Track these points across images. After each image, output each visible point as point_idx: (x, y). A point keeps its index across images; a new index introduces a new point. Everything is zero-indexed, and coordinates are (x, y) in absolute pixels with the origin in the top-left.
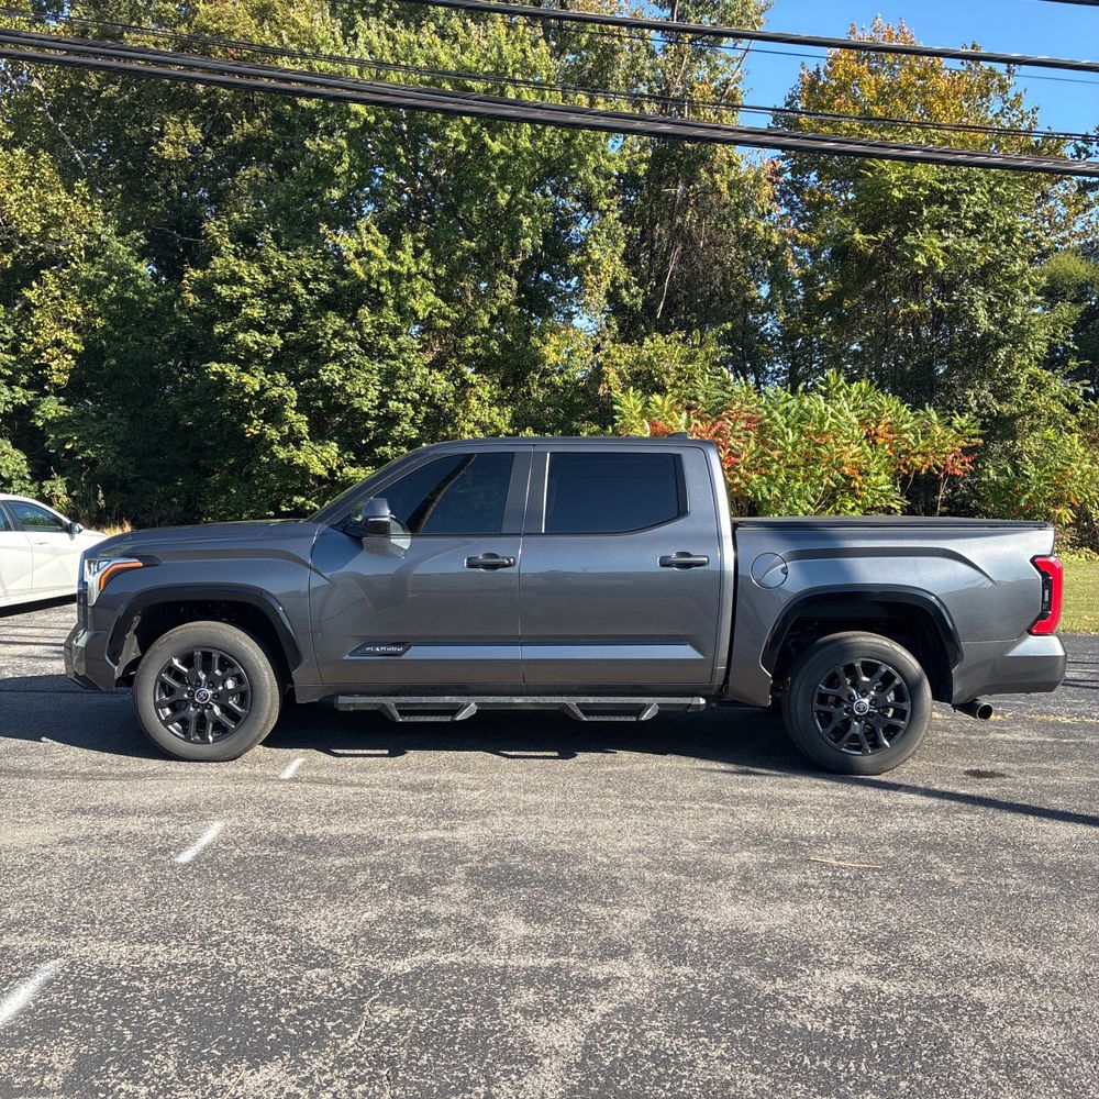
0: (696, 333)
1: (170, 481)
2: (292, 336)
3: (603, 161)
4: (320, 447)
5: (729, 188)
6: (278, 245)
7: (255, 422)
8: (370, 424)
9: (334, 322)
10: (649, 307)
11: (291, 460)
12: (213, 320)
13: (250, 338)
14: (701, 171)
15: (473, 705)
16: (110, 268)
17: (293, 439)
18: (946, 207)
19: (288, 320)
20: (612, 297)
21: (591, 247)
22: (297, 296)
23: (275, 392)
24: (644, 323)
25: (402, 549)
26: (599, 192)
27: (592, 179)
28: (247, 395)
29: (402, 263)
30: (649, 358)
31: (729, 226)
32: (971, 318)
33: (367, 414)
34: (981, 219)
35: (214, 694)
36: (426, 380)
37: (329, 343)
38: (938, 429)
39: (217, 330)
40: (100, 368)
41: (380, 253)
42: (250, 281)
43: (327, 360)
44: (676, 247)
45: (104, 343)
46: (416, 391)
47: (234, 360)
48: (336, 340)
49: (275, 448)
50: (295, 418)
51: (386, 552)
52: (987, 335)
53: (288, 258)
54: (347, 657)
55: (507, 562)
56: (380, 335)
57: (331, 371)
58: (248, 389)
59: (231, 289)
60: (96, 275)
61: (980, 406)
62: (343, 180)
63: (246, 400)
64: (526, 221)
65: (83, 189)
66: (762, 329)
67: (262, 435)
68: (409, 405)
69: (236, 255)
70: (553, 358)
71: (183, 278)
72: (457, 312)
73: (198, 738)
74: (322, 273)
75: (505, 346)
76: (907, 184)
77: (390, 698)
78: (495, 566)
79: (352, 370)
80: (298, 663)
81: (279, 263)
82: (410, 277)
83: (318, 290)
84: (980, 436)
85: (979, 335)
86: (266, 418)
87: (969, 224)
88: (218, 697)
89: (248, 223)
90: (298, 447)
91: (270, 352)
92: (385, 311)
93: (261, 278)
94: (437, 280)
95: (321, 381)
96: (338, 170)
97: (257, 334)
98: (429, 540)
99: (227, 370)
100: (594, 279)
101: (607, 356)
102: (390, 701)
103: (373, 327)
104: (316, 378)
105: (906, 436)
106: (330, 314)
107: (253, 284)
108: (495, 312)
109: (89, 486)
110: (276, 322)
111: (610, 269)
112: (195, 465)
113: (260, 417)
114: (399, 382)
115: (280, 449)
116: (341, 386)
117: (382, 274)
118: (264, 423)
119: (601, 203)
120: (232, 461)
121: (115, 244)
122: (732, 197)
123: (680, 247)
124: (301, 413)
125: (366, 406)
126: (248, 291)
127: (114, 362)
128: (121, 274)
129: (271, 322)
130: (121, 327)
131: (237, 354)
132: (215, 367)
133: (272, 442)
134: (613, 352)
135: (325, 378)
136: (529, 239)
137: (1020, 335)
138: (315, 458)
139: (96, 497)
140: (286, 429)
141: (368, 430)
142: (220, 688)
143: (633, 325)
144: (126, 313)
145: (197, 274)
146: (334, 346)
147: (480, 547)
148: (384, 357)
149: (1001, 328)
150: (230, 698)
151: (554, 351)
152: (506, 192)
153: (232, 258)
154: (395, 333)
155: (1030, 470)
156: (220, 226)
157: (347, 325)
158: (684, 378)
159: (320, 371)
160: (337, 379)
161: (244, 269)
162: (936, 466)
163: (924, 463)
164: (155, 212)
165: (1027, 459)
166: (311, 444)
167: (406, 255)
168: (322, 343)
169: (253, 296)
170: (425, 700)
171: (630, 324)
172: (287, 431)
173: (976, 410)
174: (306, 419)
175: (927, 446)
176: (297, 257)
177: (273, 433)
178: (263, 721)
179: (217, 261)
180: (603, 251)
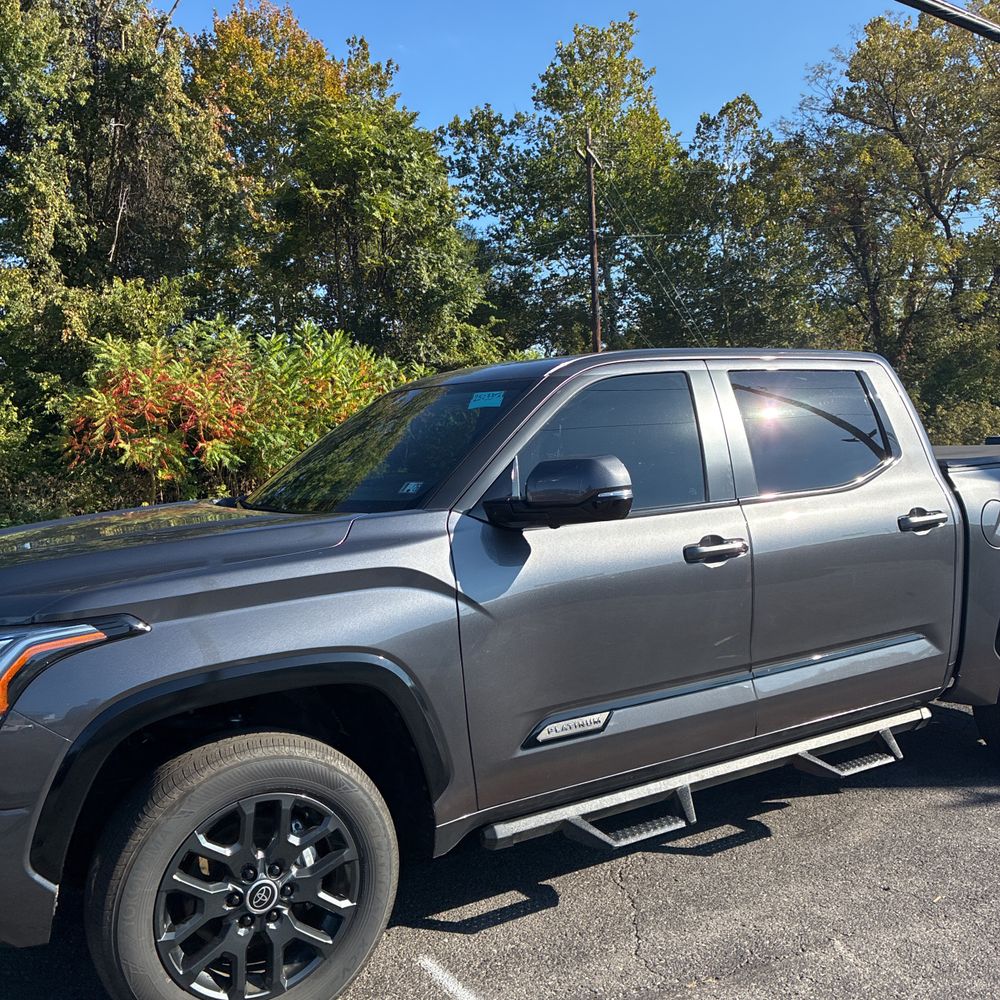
5: (182, 130)
14: (150, 108)
21: (30, 179)
26: (37, 117)
32: (416, 276)
44: (125, 188)
52: (431, 293)
54: (521, 753)
55: (735, 547)
76: (355, 145)
78: (721, 556)
85: (424, 292)
102: (573, 813)
122: (184, 139)
123: (129, 188)
134: (70, 294)
142: (295, 870)
149: (440, 285)
180: (47, 184)
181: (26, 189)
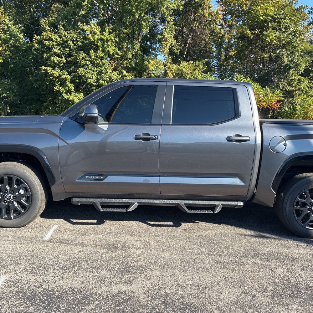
0: (197, 61)
1: (31, 104)
2: (69, 59)
3: (169, 4)
4: (78, 95)
5: (208, 15)
6: (64, 29)
7: (57, 86)
8: (93, 88)
9: (82, 55)
10: (182, 53)
11: (68, 98)
12: (43, 53)
13: (55, 59)
14: (200, 9)
15: (136, 203)
16: (11, 35)
17: (69, 92)
18: (276, 23)
19: (68, 54)
20: (170, 49)
21: (164, 33)
22: (70, 46)
23: (63, 77)
24: (180, 58)
25: (104, 130)
26: (168, 15)
27: (165, 11)
28: (54, 77)
29: (105, 36)
30: (182, 69)
31: (208, 28)
32: (282, 59)
33: (92, 84)
34: (286, 28)
35: (14, 196)
36: (111, 74)
37: (81, 61)
38: (271, 94)
39: (44, 56)
40: (8, 68)
41: (98, 32)
42: (55, 40)
43: (80, 67)
44: (191, 34)
45: (9, 59)
46: (108, 77)
47: (50, 66)
48: (83, 61)
49: (63, 94)
50: (70, 85)
51: (95, 131)
52: (287, 65)
53: (67, 33)
54: (77, 181)
55: (154, 138)
56: (97, 59)
57: (81, 70)
58: (55, 75)
59: (49, 42)
60: (6, 37)
61: (283, 88)
62: (85, 7)
63: (54, 79)
64: (144, 24)
65: (2, 10)
66: (212, 64)
67: (59, 90)
68: (105, 82)
69: (51, 32)
70: (151, 68)
71: (33, 39)
72: (122, 53)
73: (6, 216)
74: (79, 39)
75: (136, 64)
76: (265, 15)
77: (97, 199)
78: (148, 139)
79: (88, 70)
80: (54, 182)
81: (65, 34)
82: (107, 41)
83: (77, 44)
84: (283, 97)
85: (284, 65)
86: (61, 85)
87: (283, 29)
88: (16, 198)
89: (55, 21)
90: (71, 94)
91: (62, 64)
92: (99, 51)
93: (59, 39)
94: (116, 42)
95: (78, 73)
96: (84, 4)
97: (58, 58)
98: (116, 126)
99: (48, 69)
100: (165, 43)
101: (169, 68)
102: (98, 201)
103: (95, 57)
104: (76, 72)
105: (260, 96)
106: (82, 52)
107: (56, 41)
108: (134, 53)
109: (5, 105)
110: (63, 54)
111: (170, 40)
112: (39, 100)
113: (59, 85)
114: (103, 75)
115: (65, 95)
116: (84, 75)
117: (98, 39)
118: (60, 86)
119: (168, 19)
120: (50, 99)
121: (13, 27)
122: (209, 18)
123: (192, 34)
124: (72, 84)
125: (92, 82)
126: (55, 43)
127: (12, 66)
128: (15, 37)
129: (62, 54)
130: (15, 55)
131: (51, 64)
132: (44, 68)
133: (63, 93)
134: (170, 66)
135: (79, 73)
136: (145, 30)
137: (297, 65)
138: (76, 98)
139: (7, 109)
140: (67, 88)
141: (93, 90)
142: (17, 194)
143: (177, 59)
144: (16, 50)
145: (38, 37)
146: (82, 62)
147: (141, 130)
148: (98, 66)
149: (291, 63)
150: (22, 198)
151: (152, 66)
152: (138, 14)
153: (49, 33)
154: (102, 59)
155: (298, 107)
156: (45, 22)
157: (87, 56)
158: (192, 76)
159: (78, 70)
160: (83, 73)
161: (53, 36)
162: (269, 106)
163: (266, 105)
164: (26, 18)
165: (297, 104)
166: (75, 93)
167: (106, 34)
168: (79, 61)
169: (56, 45)
170: (113, 200)
171: (176, 58)
172: (67, 89)
173: (281, 89)
174: (73, 85)
175: (267, 99)
176: (70, 33)
177: (62, 90)
178: (37, 209)
179: (44, 33)
180: (168, 35)
181: (162, 36)
